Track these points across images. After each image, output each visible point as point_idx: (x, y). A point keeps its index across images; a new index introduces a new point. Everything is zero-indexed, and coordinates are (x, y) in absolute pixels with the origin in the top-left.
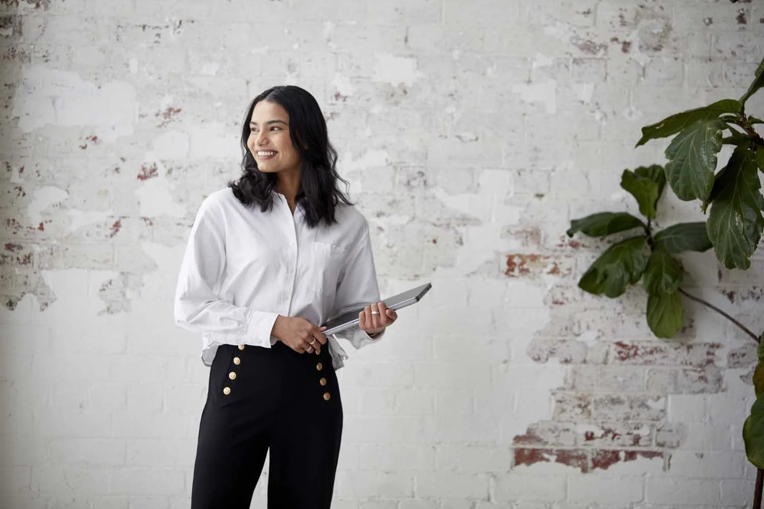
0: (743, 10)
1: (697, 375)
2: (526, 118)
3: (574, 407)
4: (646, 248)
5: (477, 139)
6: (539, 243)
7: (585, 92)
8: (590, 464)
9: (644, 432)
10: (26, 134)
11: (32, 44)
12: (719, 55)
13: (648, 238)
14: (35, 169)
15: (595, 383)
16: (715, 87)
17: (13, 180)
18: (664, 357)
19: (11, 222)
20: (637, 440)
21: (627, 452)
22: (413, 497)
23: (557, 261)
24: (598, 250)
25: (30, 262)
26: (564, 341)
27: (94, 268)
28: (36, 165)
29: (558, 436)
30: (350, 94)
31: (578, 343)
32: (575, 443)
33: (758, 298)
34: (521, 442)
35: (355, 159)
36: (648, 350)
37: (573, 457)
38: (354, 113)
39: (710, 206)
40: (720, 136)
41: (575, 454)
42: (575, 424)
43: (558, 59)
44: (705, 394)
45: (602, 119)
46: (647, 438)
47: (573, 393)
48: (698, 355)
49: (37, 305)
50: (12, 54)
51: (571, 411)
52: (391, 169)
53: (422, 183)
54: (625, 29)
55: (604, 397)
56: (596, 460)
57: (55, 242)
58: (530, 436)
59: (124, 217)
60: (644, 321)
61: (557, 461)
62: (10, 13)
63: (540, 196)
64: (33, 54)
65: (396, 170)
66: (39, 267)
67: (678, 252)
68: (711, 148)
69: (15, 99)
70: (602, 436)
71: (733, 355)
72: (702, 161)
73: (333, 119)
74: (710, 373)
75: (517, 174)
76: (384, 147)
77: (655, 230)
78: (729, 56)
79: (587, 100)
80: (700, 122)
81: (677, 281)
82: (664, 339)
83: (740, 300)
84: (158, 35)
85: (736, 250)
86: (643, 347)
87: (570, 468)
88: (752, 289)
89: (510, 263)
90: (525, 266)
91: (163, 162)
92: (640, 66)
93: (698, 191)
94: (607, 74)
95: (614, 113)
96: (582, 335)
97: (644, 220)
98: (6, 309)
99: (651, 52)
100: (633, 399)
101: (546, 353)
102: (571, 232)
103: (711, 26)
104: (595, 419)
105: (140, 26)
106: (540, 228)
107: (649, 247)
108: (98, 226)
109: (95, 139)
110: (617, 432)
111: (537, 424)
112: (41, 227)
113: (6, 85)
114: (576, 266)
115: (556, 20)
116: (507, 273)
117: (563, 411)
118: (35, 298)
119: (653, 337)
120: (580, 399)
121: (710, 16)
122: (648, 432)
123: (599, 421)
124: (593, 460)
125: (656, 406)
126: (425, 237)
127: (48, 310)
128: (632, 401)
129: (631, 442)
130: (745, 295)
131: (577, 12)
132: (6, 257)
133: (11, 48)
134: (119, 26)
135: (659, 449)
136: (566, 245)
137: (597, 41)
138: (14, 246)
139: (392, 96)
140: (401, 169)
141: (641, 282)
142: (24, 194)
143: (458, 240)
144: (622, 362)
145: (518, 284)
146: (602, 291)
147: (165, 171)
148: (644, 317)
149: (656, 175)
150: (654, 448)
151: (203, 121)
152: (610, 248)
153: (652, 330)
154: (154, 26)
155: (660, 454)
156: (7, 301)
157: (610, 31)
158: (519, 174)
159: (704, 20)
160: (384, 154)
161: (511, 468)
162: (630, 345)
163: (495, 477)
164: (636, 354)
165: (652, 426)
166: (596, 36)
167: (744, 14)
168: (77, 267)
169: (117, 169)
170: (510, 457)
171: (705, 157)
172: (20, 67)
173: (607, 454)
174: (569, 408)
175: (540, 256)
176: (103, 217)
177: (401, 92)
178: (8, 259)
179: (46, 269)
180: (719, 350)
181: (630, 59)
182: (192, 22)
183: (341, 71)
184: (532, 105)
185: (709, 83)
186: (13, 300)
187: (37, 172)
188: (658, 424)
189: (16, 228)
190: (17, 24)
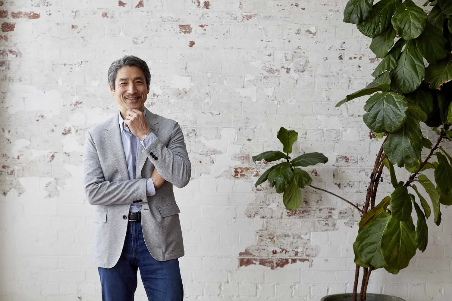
1: (324, 223)
2: (242, 103)
3: (267, 239)
5: (220, 114)
6: (249, 162)
7: (269, 91)
8: (275, 265)
9: (300, 250)
10: (12, 115)
11: (14, 74)
12: (331, 74)
15: (276, 227)
16: (330, 89)
17: (5, 136)
19: (5, 155)
20: (296, 254)
21: (292, 259)
22: (192, 281)
23: (258, 171)
25: (13, 174)
26: (262, 208)
27: (42, 176)
28: (16, 129)
29: (259, 253)
30: (160, 94)
31: (269, 208)
32: (268, 255)
33: (352, 186)
34: (242, 256)
36: (301, 211)
37: (267, 262)
38: (162, 103)
41: (268, 261)
42: (268, 246)
43: (257, 76)
44: (328, 232)
45: (278, 104)
46: (302, 253)
47: (267, 232)
48: (325, 213)
49: (17, 194)
50: (5, 78)
53: (194, 135)
54: (287, 62)
55: (281, 234)
56: (278, 263)
57: (24, 164)
58: (247, 253)
59: (56, 153)
61: (260, 264)
62: (4, 60)
63: (250, 140)
64: (14, 78)
66: (17, 176)
69: (6, 99)
70: (281, 252)
71: (341, 213)
73: (152, 106)
74: (330, 221)
75: (238, 130)
78: (336, 74)
79: (271, 95)
83: (344, 187)
84: (71, 68)
86: (299, 210)
87: (266, 267)
88: (349, 182)
89: (236, 172)
90: (243, 173)
91: (74, 127)
92: (295, 79)
94: (280, 83)
95: (283, 101)
96: (271, 205)
98: (2, 196)
99: (300, 73)
100: (295, 234)
101: (254, 213)
103: (327, 61)
104: (277, 244)
105: (63, 64)
106: (250, 155)
108: (44, 157)
109: (42, 116)
110: (287, 250)
111: (250, 247)
112: (18, 158)
113: (2, 92)
115: (255, 58)
116: (234, 177)
117: (262, 240)
118: (15, 191)
120: (270, 235)
121: (327, 57)
122: (302, 250)
123: (279, 245)
124: (276, 263)
125: (305, 237)
126: (196, 160)
127: (22, 196)
128: (294, 235)
129: (295, 255)
130: (346, 185)
131: (265, 55)
133: (4, 75)
134: (53, 65)
135: (307, 258)
136: (262, 163)
137: (275, 68)
138: (6, 167)
139: (180, 94)
140: (184, 129)
142: (10, 143)
143: (211, 161)
144: (289, 217)
145: (240, 181)
147: (75, 131)
150: (305, 257)
151: (92, 107)
154: (70, 64)
155: (307, 260)
156: (3, 192)
157: (281, 63)
158: (240, 130)
159: (324, 58)
161: (238, 268)
163: (230, 272)
165: (304, 247)
166: (274, 66)
167: (342, 55)
168: (35, 176)
169: (53, 130)
170: (237, 262)
172: (9, 84)
173: (283, 260)
174: (264, 239)
175: (250, 168)
176: (47, 153)
177: (184, 93)
178: (3, 173)
179: (21, 177)
180: (334, 210)
181: (290, 76)
182: (87, 62)
183: (156, 83)
184: (245, 98)
185: (327, 87)
186: (6, 192)
187: (16, 132)
188: (307, 246)
189: (7, 158)
190: (7, 65)
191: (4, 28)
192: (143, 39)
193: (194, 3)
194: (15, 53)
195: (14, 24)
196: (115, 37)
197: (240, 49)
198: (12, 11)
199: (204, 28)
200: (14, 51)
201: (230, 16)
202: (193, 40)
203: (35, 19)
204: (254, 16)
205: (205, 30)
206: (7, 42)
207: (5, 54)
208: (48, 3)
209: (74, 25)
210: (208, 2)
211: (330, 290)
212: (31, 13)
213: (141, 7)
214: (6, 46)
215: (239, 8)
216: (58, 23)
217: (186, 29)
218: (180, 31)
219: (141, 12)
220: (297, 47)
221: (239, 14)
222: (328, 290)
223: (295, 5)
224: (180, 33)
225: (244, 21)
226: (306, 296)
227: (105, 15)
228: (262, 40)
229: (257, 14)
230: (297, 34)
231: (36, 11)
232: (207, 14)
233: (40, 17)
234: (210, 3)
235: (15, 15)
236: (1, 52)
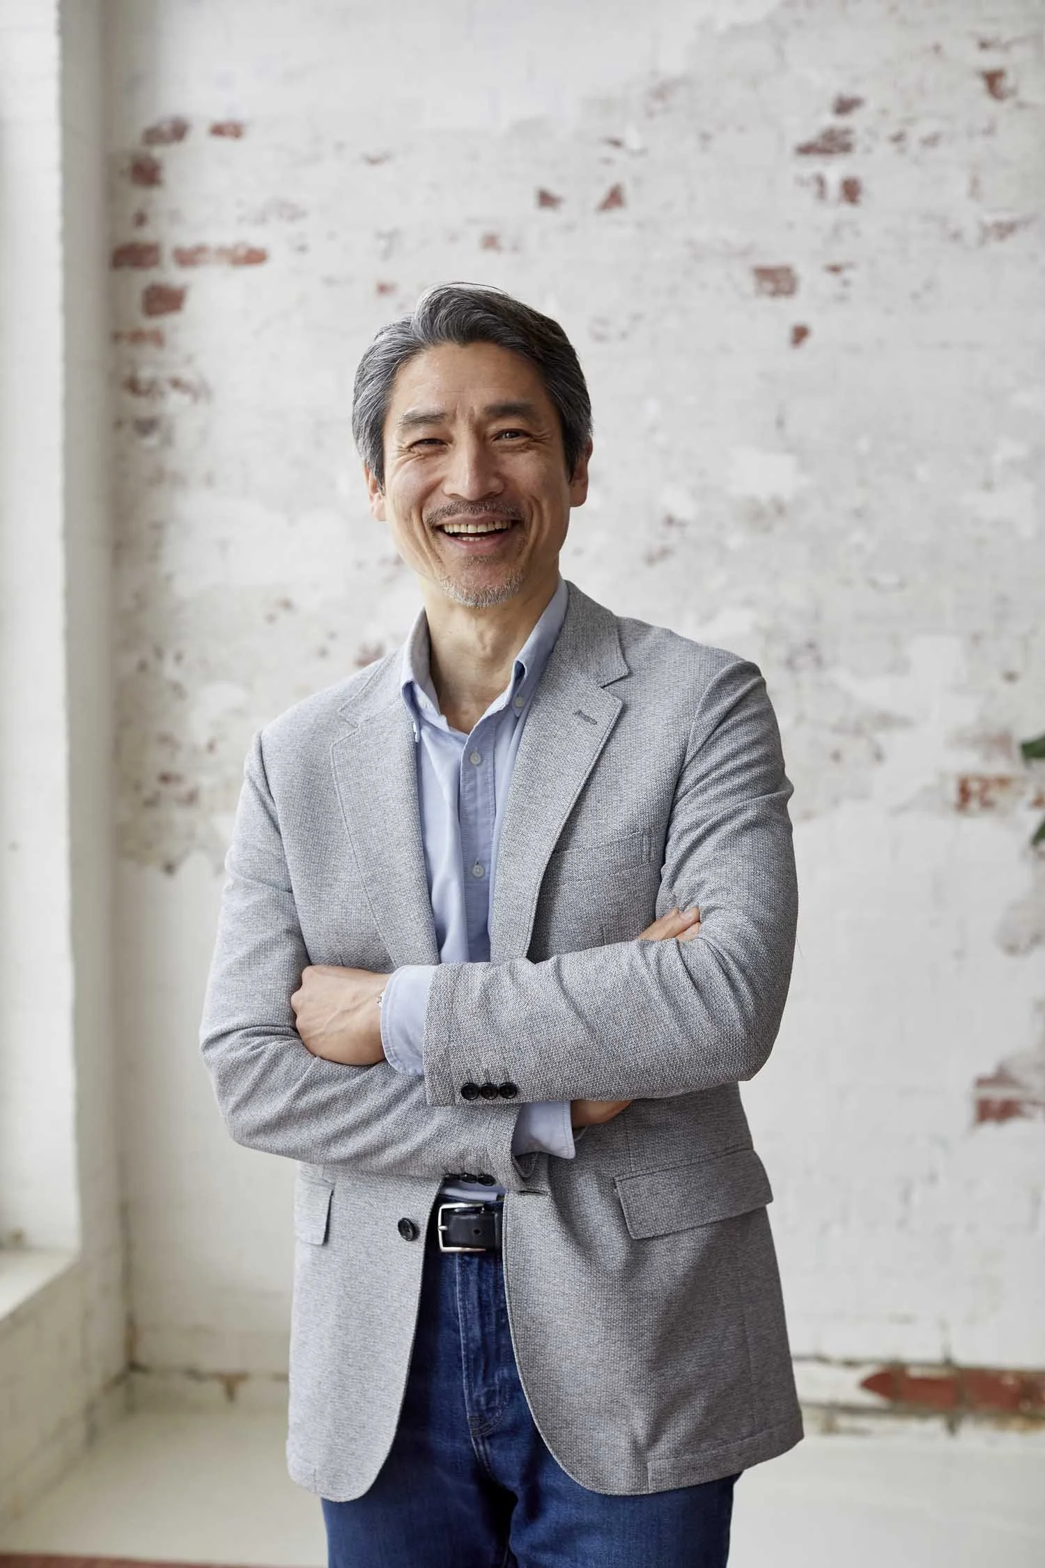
5: (902, 585)
6: (1011, 759)
11: (188, 459)
14: (199, 655)
17: (165, 674)
19: (166, 739)
23: (1042, 786)
25: (195, 801)
28: (201, 649)
30: (690, 516)
34: (987, 1087)
38: (698, 549)
49: (207, 870)
50: (159, 477)
52: (760, 638)
53: (813, 661)
57: (231, 770)
58: (1001, 1077)
62: (154, 413)
63: (1011, 677)
64: (188, 475)
65: (770, 641)
66: (210, 809)
69: (165, 547)
73: (664, 560)
75: (972, 642)
76: (749, 603)
89: (965, 793)
90: (989, 796)
91: (394, 638)
98: (162, 876)
101: (1027, 938)
106: (1013, 734)
109: (287, 604)
111: (1015, 1057)
112: (211, 747)
113: (151, 525)
116: (958, 808)
118: (204, 859)
126: (820, 750)
132: (161, 794)
133: (156, 467)
138: (171, 777)
139: (760, 517)
142: (183, 696)
143: (875, 753)
145: (979, 825)
156: (164, 863)
158: (975, 641)
160: (750, 615)
161: (973, 1127)
163: (943, 1144)
169: (323, 652)
170: (967, 1111)
172: (172, 497)
175: (1011, 779)
177: (775, 511)
178: (165, 799)
179: (220, 811)
183: (674, 479)
184: (995, 524)
186: (173, 862)
187: (202, 659)
189: (174, 748)
190: (166, 429)
191: (151, 303)
192: (626, 324)
193: (806, 184)
194: (188, 388)
195: (184, 289)
198: (176, 245)
199: (842, 277)
200: (185, 382)
201: (935, 227)
202: (804, 321)
203: (253, 269)
204: (1025, 225)
205: (846, 282)
206: (162, 352)
207: (155, 392)
208: (293, 208)
209: (385, 282)
210: (855, 179)
212: (238, 247)
213: (615, 207)
214: (159, 365)
215: (970, 195)
216: (329, 279)
217: (776, 280)
218: (757, 291)
219: (617, 226)
221: (970, 217)
224: (756, 298)
225: (989, 243)
227: (491, 242)
229: (1035, 215)
231: (256, 238)
232: (851, 223)
233: (267, 259)
234: (863, 185)
235: (187, 258)
236: (143, 387)
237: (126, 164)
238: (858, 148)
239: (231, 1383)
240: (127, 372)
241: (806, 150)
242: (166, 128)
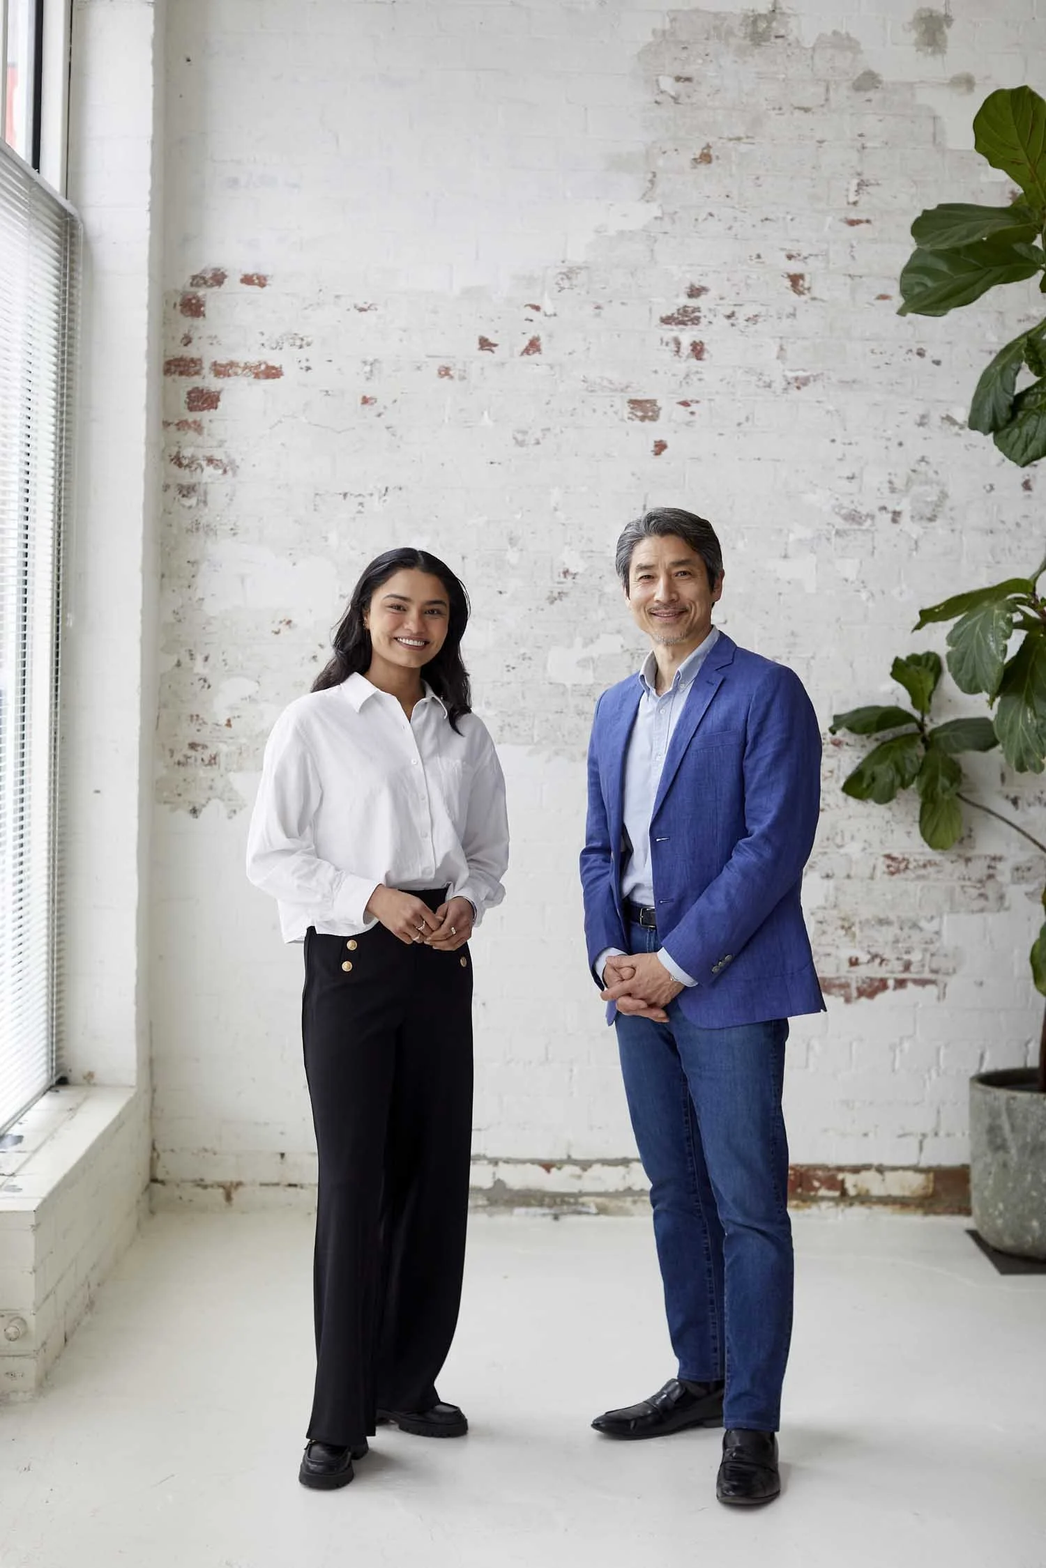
0: (1028, 475)
1: (974, 892)
2: (782, 598)
3: (836, 929)
4: (919, 746)
7: (849, 568)
8: (855, 993)
9: (915, 957)
10: (213, 617)
11: (218, 516)
12: (1001, 526)
13: (921, 736)
14: (222, 658)
15: (860, 901)
16: (998, 563)
17: (196, 670)
18: (939, 872)
19: (195, 718)
20: (907, 967)
21: (896, 980)
24: (864, 749)
25: (215, 763)
26: (825, 853)
28: (223, 653)
30: (580, 570)
31: (842, 856)
32: (838, 970)
35: (585, 645)
36: (921, 863)
37: (835, 986)
38: (585, 592)
39: (998, 700)
40: (1010, 620)
41: (837, 982)
42: (837, 947)
43: (819, 530)
44: (985, 914)
45: (868, 600)
46: (920, 964)
47: (835, 913)
48: (978, 869)
49: (224, 812)
50: (196, 527)
51: (833, 934)
52: (627, 657)
54: (895, 496)
55: (870, 917)
56: (862, 989)
57: (243, 741)
60: (916, 830)
62: (193, 481)
64: (218, 527)
65: (633, 658)
66: (226, 769)
67: (957, 751)
68: (1001, 634)
69: (199, 578)
70: (868, 962)
71: (1017, 869)
72: (989, 649)
73: (561, 600)
74: (990, 889)
76: (619, 632)
77: (930, 727)
78: (1013, 528)
79: (852, 576)
80: (986, 604)
81: (955, 785)
82: (940, 851)
83: (1026, 806)
84: (361, 504)
85: (1028, 751)
86: (915, 860)
87: (832, 998)
88: (1039, 794)
92: (913, 538)
93: (985, 685)
94: (874, 548)
95: (883, 593)
97: (917, 714)
98: (190, 817)
99: (925, 523)
100: (904, 919)
102: (834, 729)
103: (993, 493)
104: (860, 942)
105: (341, 494)
107: (922, 746)
109: (289, 622)
110: (885, 956)
112: (229, 724)
113: (189, 562)
114: (839, 767)
115: (816, 485)
117: (824, 933)
118: (221, 805)
119: (927, 849)
120: (843, 919)
121: (991, 482)
122: (920, 957)
123: (865, 945)
124: (858, 989)
125: (929, 927)
127: (236, 818)
128: (903, 922)
129: (901, 968)
130: (1032, 799)
131: (840, 477)
132: (190, 758)
133: (194, 520)
134: (317, 494)
135: (932, 977)
136: (828, 744)
137: (863, 510)
138: (198, 745)
140: (639, 657)
141: (913, 786)
142: (209, 687)
144: (891, 877)
146: (868, 797)
148: (917, 826)
149: (931, 663)
150: (927, 975)
152: (878, 748)
153: (926, 840)
154: (357, 494)
155: (934, 982)
156: (191, 808)
157: (878, 498)
159: (984, 487)
160: (619, 639)
162: (900, 857)
164: (907, 868)
165: (925, 950)
166: (861, 504)
169: (314, 657)
171: (993, 645)
172: (205, 542)
173: (874, 981)
174: (830, 929)
178: (191, 761)
179: (234, 771)
180: (1002, 863)
181: (901, 530)
182: (400, 489)
183: (570, 544)
184: (789, 583)
185: (990, 557)
186: (198, 807)
187: (224, 660)
188: (932, 948)
189: (200, 725)
190: (202, 493)
191: (194, 402)
192: (539, 435)
193: (667, 344)
194: (220, 464)
195: (219, 393)
196: (469, 427)
197: (778, 461)
198: (213, 360)
199: (690, 409)
200: (217, 460)
201: (755, 378)
202: (663, 439)
203: (270, 381)
204: (815, 380)
205: (692, 413)
206: (201, 438)
207: (194, 466)
208: (302, 339)
209: (368, 396)
210: (701, 342)
211: (987, 1056)
212: (260, 365)
213: (534, 352)
214: (198, 447)
215: (778, 358)
216: (327, 392)
217: (645, 409)
218: (630, 415)
219: (535, 366)
220: (918, 457)
221: (777, 372)
222: (982, 1057)
223: (915, 351)
224: (630, 421)
225: (790, 391)
226: (929, 1071)
227: (445, 372)
228: (833, 441)
229: (822, 374)
230: (921, 424)
231: (274, 359)
232: (697, 372)
233: (282, 375)
234: (706, 347)
235: (221, 370)
236: (185, 462)
237: (179, 300)
238: (703, 321)
239: (229, 1191)
240: (174, 450)
241: (667, 320)
242: (208, 276)
